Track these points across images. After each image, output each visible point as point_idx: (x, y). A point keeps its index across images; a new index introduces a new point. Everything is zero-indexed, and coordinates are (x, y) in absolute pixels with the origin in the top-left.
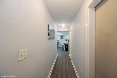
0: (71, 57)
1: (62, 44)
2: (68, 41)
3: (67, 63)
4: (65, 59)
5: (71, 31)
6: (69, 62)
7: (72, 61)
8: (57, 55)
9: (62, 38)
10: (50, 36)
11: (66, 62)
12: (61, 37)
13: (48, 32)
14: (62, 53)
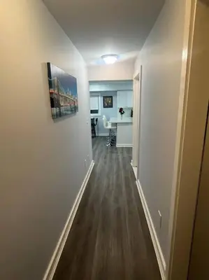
0: (135, 170)
1: (109, 127)
2: (127, 113)
3: (124, 189)
4: (118, 177)
5: (137, 78)
6: (128, 186)
7: (138, 183)
8: (92, 164)
9: (108, 101)
10: (59, 106)
11: (119, 186)
12: (105, 98)
13: (51, 93)
14: (108, 155)
